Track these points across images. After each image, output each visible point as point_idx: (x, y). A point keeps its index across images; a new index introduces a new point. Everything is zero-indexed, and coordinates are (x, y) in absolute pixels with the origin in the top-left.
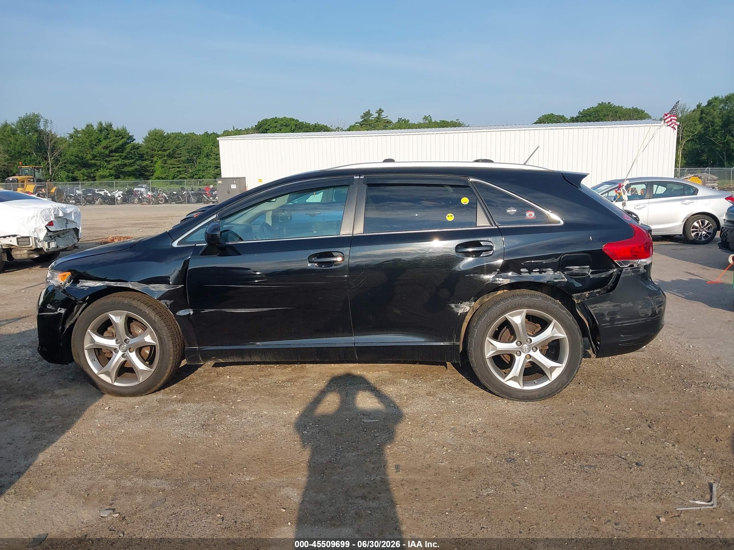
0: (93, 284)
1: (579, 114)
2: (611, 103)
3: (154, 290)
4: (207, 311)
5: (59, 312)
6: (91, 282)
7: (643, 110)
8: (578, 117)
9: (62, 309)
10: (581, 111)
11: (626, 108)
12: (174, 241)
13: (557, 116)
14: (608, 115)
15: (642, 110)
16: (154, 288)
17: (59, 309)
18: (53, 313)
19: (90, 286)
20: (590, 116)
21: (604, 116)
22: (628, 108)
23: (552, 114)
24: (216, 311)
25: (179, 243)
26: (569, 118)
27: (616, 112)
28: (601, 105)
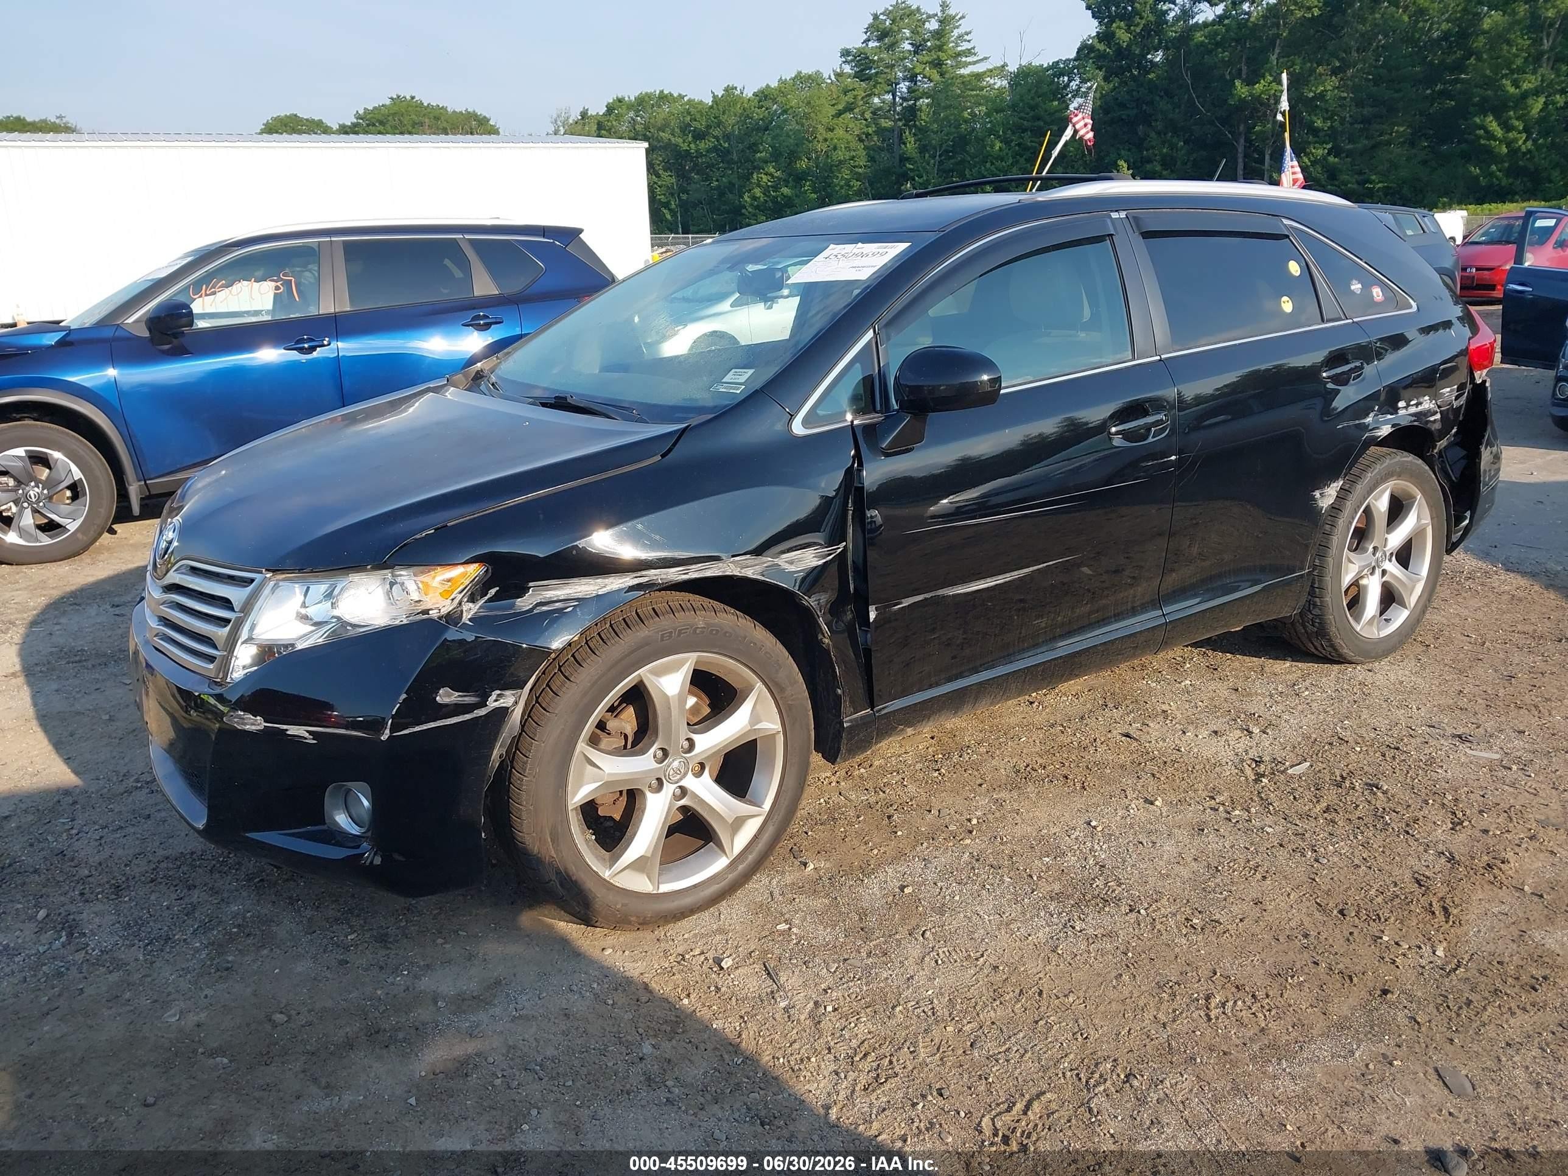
0: (592, 588)
1: (357, 119)
2: (417, 99)
3: (793, 568)
4: (907, 602)
5: (496, 704)
6: (584, 580)
7: (488, 116)
8: (355, 125)
9: (508, 693)
10: (361, 112)
11: (454, 112)
12: (792, 417)
13: (307, 120)
14: (422, 124)
15: (485, 117)
16: (791, 563)
17: (494, 696)
18: (468, 717)
19: (580, 595)
20: (382, 123)
21: (414, 124)
22: (458, 110)
23: (296, 115)
24: (926, 599)
25: (805, 423)
26: (335, 127)
27: (437, 118)
28: (397, 100)
